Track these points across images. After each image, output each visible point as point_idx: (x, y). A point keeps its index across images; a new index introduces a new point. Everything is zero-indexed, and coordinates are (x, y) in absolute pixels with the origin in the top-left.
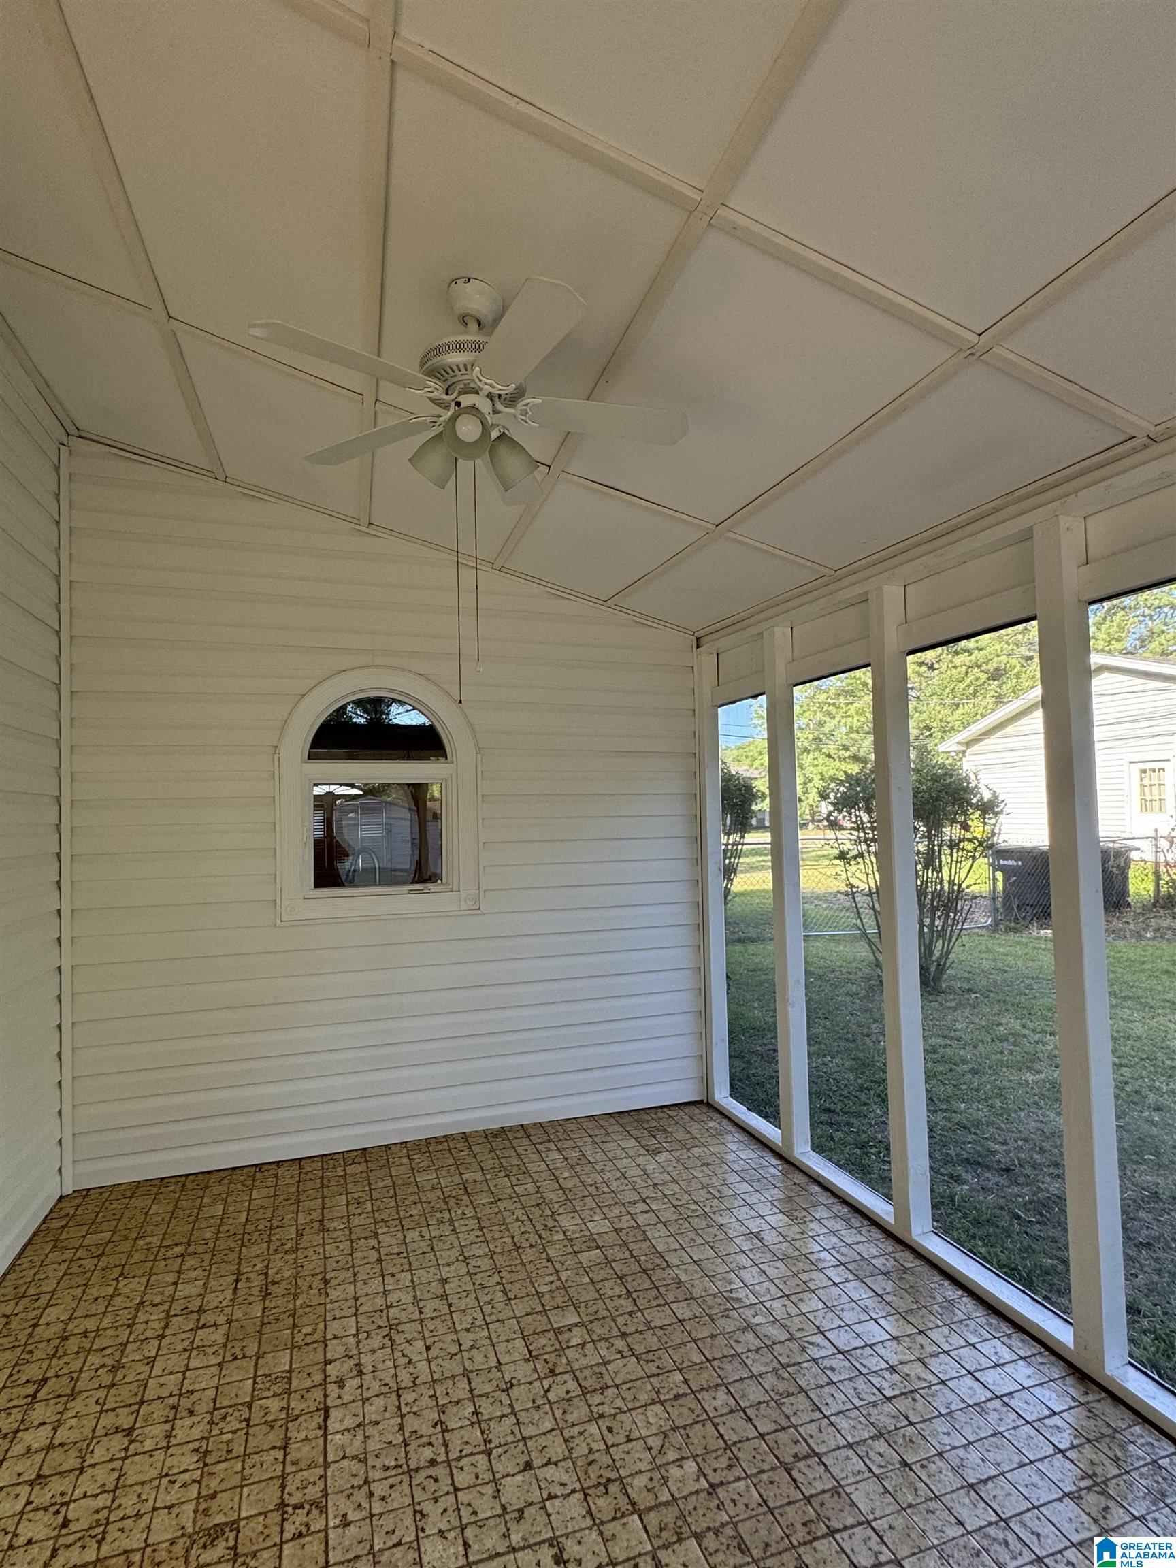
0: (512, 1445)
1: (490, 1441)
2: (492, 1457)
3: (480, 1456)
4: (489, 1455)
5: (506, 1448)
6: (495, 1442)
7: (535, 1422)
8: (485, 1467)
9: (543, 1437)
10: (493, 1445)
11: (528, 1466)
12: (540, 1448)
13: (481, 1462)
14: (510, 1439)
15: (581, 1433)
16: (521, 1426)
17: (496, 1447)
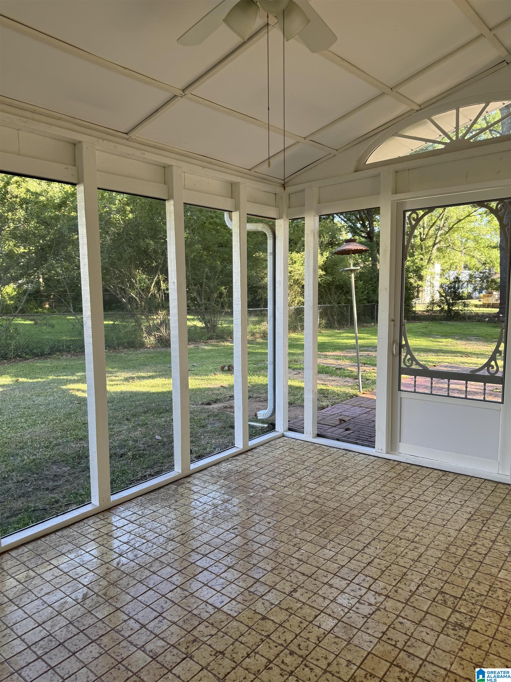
0: (257, 630)
1: (261, 639)
2: (269, 634)
3: (272, 638)
4: (269, 635)
5: (260, 632)
6: (260, 637)
7: (236, 629)
8: (277, 633)
9: (243, 622)
10: (263, 637)
11: (264, 618)
12: (251, 620)
13: (276, 636)
14: (254, 633)
15: (231, 610)
16: (243, 633)
17: (263, 635)
